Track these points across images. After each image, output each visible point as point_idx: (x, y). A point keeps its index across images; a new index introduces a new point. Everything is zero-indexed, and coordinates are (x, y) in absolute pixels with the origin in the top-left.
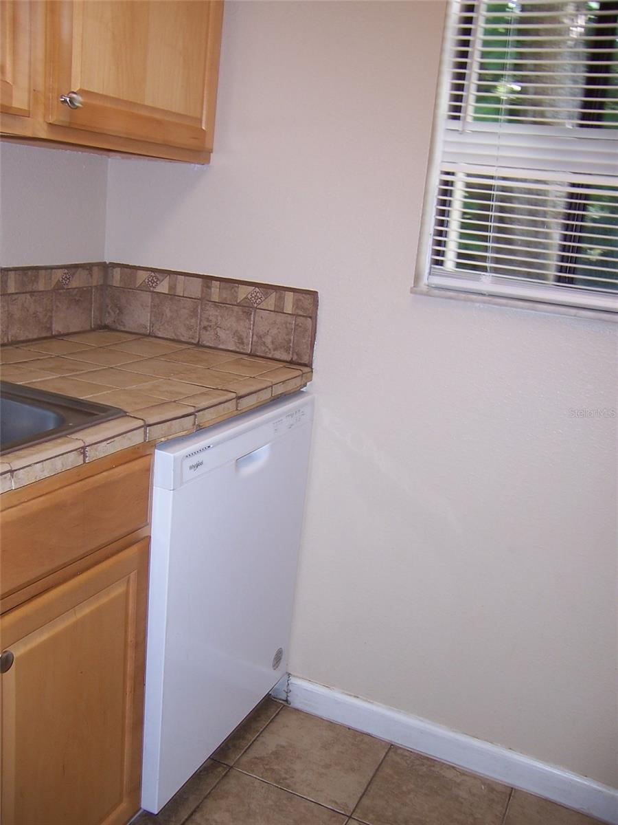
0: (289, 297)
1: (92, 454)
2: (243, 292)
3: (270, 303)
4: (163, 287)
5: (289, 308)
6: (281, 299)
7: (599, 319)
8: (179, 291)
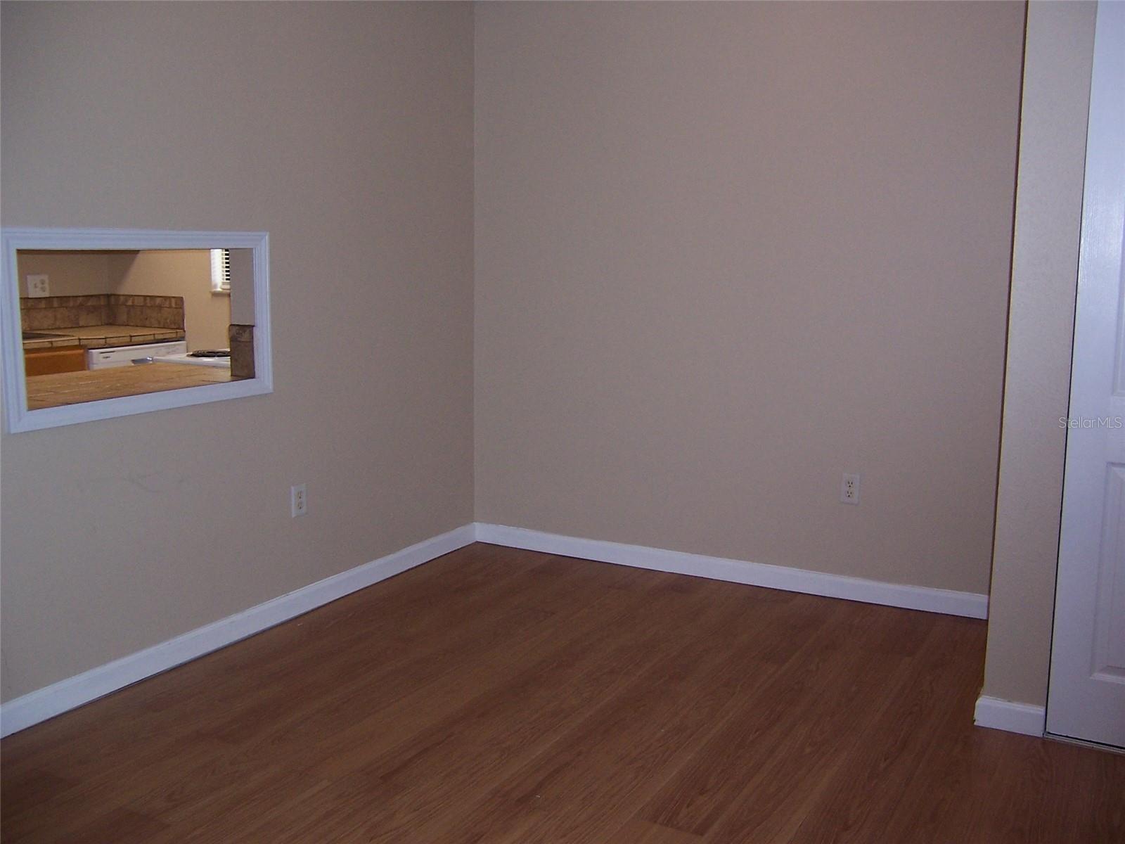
0: (173, 300)
1: (55, 345)
2: (158, 301)
3: (167, 304)
4: (130, 303)
5: (174, 305)
6: (170, 301)
8: (136, 303)
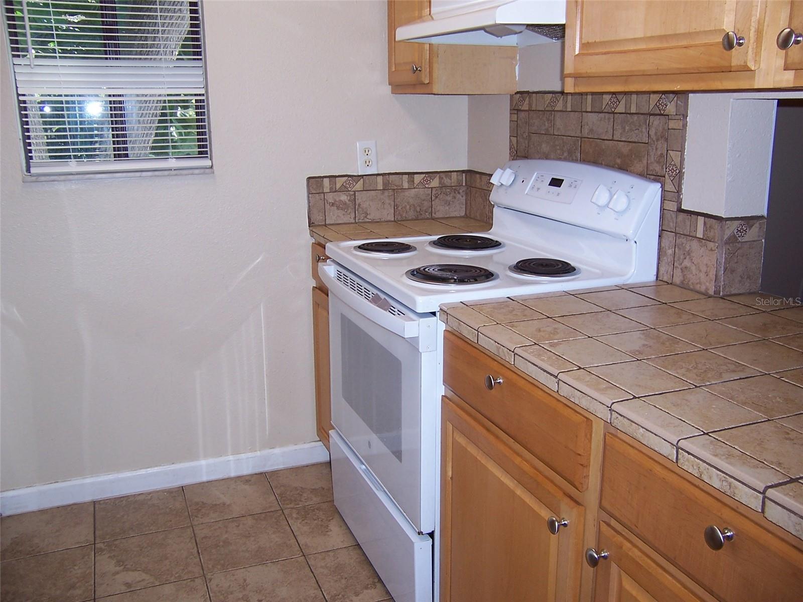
7: (155, 176)
